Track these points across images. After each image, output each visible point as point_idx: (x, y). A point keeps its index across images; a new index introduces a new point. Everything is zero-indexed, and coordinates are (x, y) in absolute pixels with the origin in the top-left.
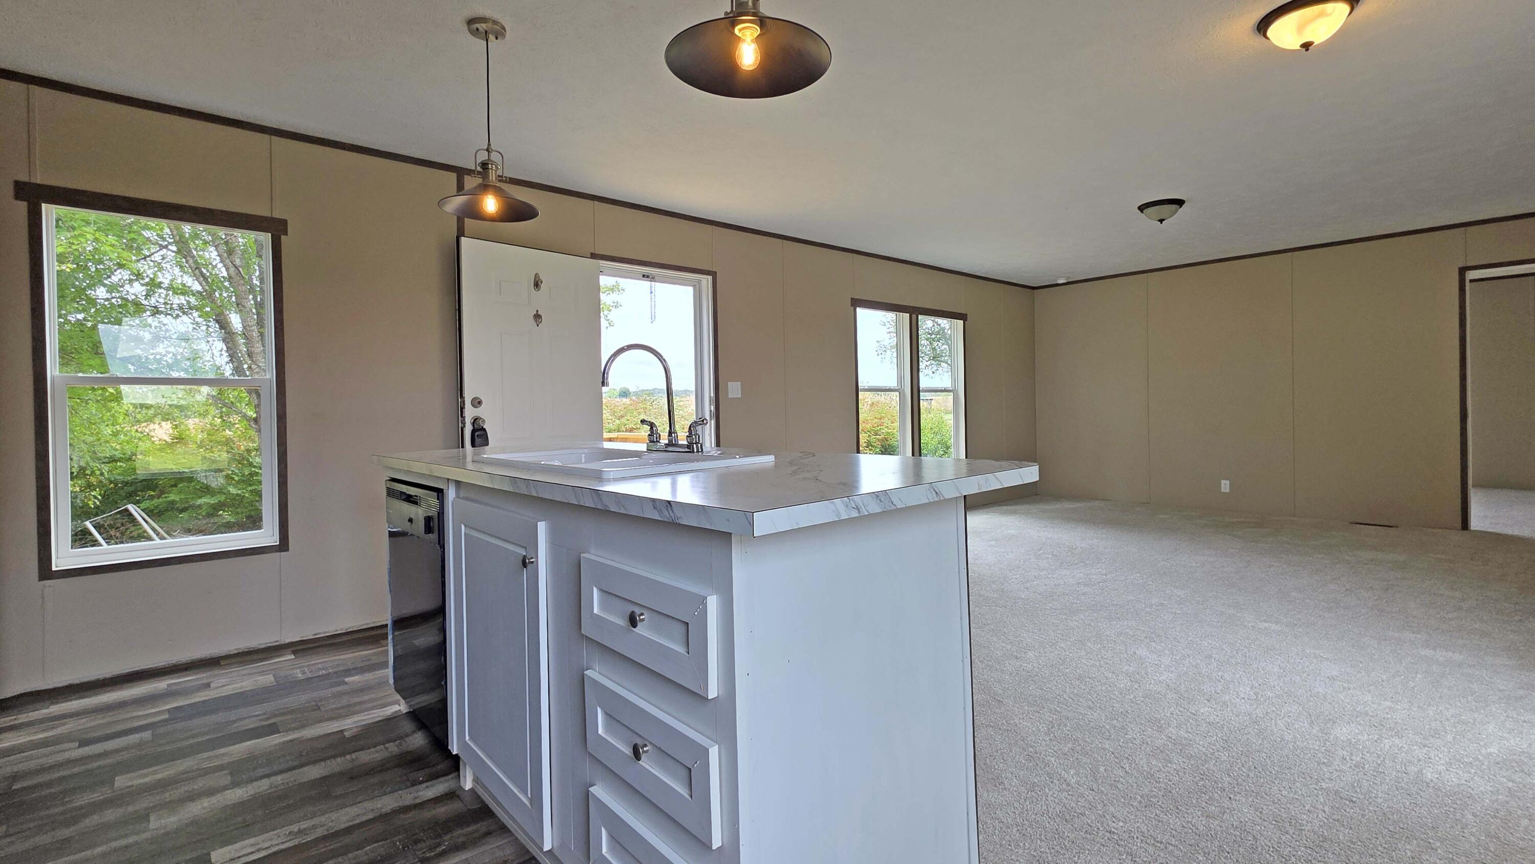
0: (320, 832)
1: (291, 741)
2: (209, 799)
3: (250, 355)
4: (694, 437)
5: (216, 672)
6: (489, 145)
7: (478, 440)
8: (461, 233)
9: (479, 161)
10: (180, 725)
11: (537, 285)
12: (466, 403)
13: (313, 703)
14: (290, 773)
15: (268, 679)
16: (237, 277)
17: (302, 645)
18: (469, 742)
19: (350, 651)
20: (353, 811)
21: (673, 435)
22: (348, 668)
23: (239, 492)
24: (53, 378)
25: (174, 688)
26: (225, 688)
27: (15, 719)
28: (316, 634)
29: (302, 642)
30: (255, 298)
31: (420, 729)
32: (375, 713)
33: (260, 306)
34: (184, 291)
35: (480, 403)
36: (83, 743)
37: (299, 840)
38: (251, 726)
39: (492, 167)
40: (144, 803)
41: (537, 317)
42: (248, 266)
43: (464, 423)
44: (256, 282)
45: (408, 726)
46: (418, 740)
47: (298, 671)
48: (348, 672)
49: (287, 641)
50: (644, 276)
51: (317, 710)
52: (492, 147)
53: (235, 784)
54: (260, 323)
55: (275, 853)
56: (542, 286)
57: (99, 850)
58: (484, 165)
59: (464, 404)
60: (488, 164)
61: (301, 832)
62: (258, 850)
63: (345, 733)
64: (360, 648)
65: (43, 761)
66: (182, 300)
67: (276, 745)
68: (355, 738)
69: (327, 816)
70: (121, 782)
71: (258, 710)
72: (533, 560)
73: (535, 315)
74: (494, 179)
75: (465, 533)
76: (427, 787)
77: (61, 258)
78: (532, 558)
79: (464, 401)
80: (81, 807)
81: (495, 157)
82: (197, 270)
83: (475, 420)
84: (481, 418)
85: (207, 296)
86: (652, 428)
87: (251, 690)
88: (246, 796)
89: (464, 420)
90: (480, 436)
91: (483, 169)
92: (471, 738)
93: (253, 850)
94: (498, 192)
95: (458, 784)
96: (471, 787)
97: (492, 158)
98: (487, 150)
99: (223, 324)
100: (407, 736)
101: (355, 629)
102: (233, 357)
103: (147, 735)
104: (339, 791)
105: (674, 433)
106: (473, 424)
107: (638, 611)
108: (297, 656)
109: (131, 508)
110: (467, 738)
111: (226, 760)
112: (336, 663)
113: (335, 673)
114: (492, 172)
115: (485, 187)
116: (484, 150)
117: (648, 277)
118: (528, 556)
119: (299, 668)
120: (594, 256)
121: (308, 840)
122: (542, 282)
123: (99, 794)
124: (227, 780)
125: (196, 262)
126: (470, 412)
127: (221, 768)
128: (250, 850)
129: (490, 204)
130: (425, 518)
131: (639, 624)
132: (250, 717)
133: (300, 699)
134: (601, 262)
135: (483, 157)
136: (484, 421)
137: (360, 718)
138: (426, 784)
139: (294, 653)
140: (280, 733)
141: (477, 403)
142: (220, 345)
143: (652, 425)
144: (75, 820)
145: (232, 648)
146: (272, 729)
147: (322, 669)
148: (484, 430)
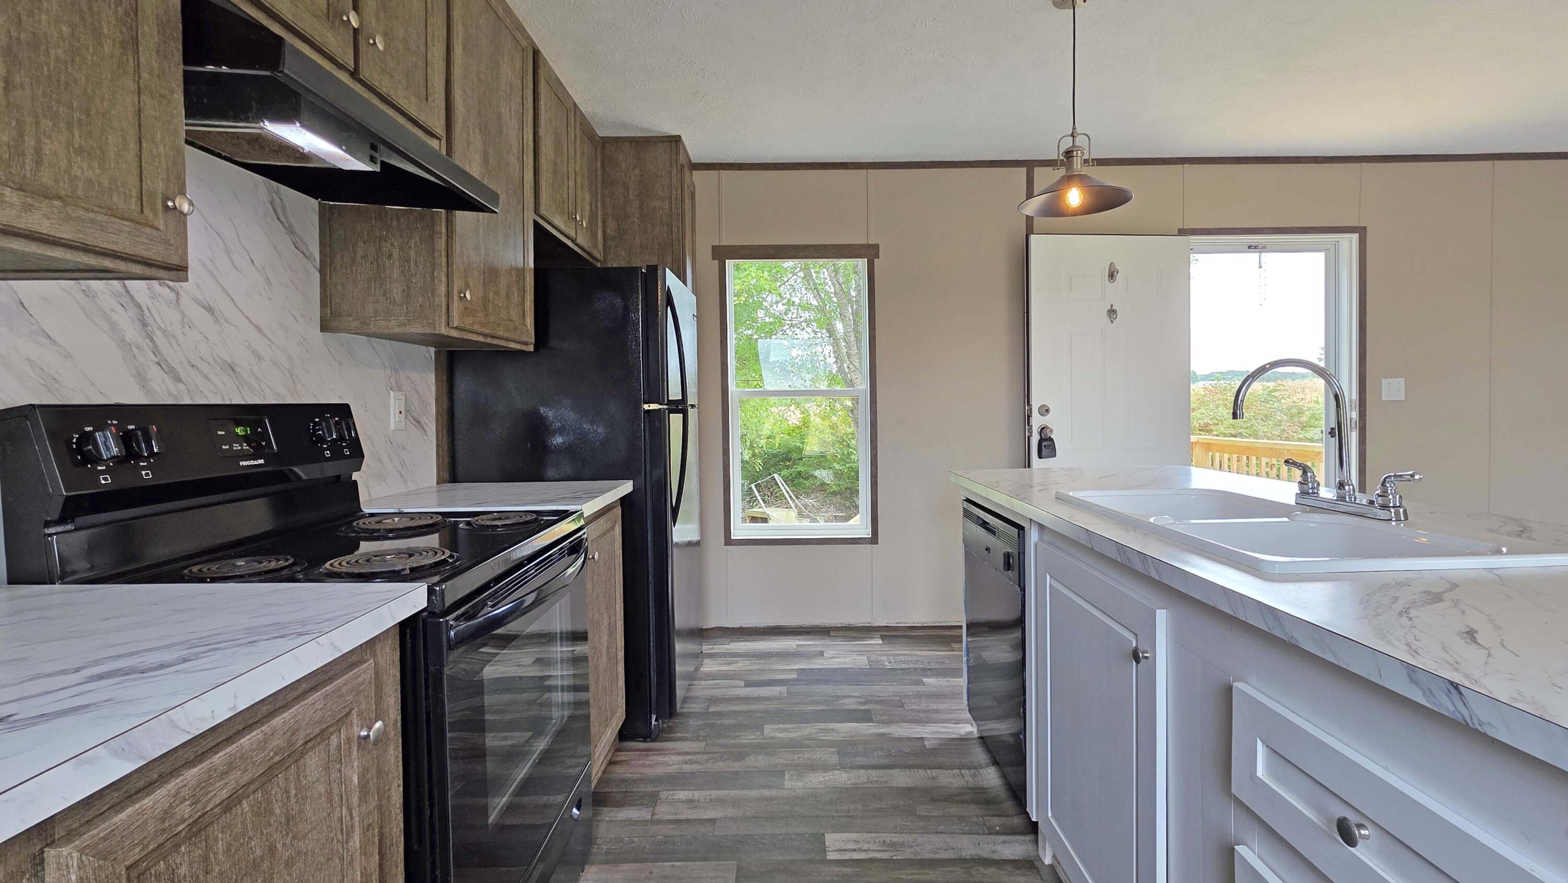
0: (906, 854)
1: (882, 735)
2: (824, 774)
3: (849, 356)
4: (1391, 497)
5: (827, 642)
6: (1074, 128)
7: (1044, 452)
8: (1030, 231)
9: (1062, 150)
10: (804, 688)
11: (1112, 276)
12: (1033, 411)
13: (898, 698)
14: (882, 771)
15: (861, 661)
16: (841, 292)
17: (888, 631)
18: (1051, 819)
19: (926, 648)
20: (937, 841)
21: (1347, 488)
22: (924, 667)
23: (841, 468)
24: (732, 392)
25: (802, 649)
26: (834, 660)
27: (712, 648)
28: (898, 623)
29: (887, 628)
30: (852, 307)
31: (993, 765)
32: (949, 728)
33: (856, 314)
34: (807, 307)
35: (1047, 411)
36: (748, 684)
37: (892, 854)
38: (851, 707)
39: (1077, 153)
40: (781, 758)
41: (1112, 312)
42: (848, 281)
43: (1031, 432)
44: (853, 294)
45: (980, 755)
46: (991, 778)
47: (886, 658)
48: (926, 672)
49: (877, 624)
50: (1250, 247)
51: (901, 707)
52: (1078, 130)
53: (842, 767)
54: (856, 330)
55: (872, 860)
56: (1118, 277)
57: (754, 793)
58: (1069, 154)
59: (1031, 412)
60: (1073, 151)
61: (893, 845)
62: (860, 850)
63: (925, 743)
64: (935, 647)
65: (725, 691)
66: (806, 315)
67: (871, 735)
68: (934, 751)
69: (915, 836)
70: (770, 730)
71: (857, 691)
72: (1148, 655)
73: (1109, 311)
74: (1079, 167)
75: (1050, 585)
76: (1004, 842)
77: (737, 295)
78: (1147, 652)
79: (1031, 409)
80: (745, 746)
81: (1080, 141)
82: (816, 291)
83: (1042, 429)
84: (1048, 428)
85: (821, 309)
86: (1305, 472)
87: (852, 668)
88: (849, 782)
89: (1031, 429)
90: (1047, 447)
91: (1067, 158)
92: (1053, 816)
93: (855, 847)
94: (1082, 180)
95: (1035, 853)
96: (1050, 863)
97: (1077, 144)
98: (1072, 135)
99: (831, 332)
100: (981, 767)
101: (929, 625)
102: (838, 359)
103: (783, 689)
104: (922, 810)
105: (1349, 485)
106: (1040, 433)
107: (1352, 818)
108: (885, 641)
109: (776, 476)
110: (1050, 814)
111: (834, 737)
112: (915, 658)
113: (915, 669)
114: (1077, 159)
115: (1070, 179)
116: (1068, 136)
117: (1256, 247)
118: (1140, 648)
119: (887, 655)
120: (1182, 232)
121: (899, 858)
122: (1118, 272)
123: (754, 737)
124: (835, 759)
125: (815, 284)
126: (1037, 421)
127: (830, 744)
128: (853, 846)
129: (1074, 197)
130: (1004, 554)
131: (1361, 843)
132: (851, 697)
133: (887, 690)
134: (1192, 237)
135: (1067, 144)
136: (1051, 431)
137: (938, 729)
138: (1002, 838)
139: (882, 637)
140: (873, 722)
141: (1044, 411)
142: (829, 348)
143: (1305, 470)
144: (740, 757)
145: (838, 622)
146: (865, 717)
147: (904, 662)
148: (1052, 440)
